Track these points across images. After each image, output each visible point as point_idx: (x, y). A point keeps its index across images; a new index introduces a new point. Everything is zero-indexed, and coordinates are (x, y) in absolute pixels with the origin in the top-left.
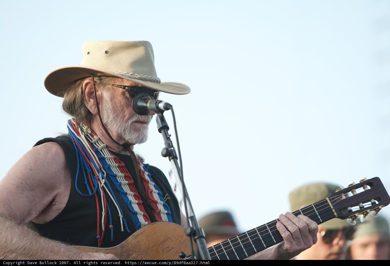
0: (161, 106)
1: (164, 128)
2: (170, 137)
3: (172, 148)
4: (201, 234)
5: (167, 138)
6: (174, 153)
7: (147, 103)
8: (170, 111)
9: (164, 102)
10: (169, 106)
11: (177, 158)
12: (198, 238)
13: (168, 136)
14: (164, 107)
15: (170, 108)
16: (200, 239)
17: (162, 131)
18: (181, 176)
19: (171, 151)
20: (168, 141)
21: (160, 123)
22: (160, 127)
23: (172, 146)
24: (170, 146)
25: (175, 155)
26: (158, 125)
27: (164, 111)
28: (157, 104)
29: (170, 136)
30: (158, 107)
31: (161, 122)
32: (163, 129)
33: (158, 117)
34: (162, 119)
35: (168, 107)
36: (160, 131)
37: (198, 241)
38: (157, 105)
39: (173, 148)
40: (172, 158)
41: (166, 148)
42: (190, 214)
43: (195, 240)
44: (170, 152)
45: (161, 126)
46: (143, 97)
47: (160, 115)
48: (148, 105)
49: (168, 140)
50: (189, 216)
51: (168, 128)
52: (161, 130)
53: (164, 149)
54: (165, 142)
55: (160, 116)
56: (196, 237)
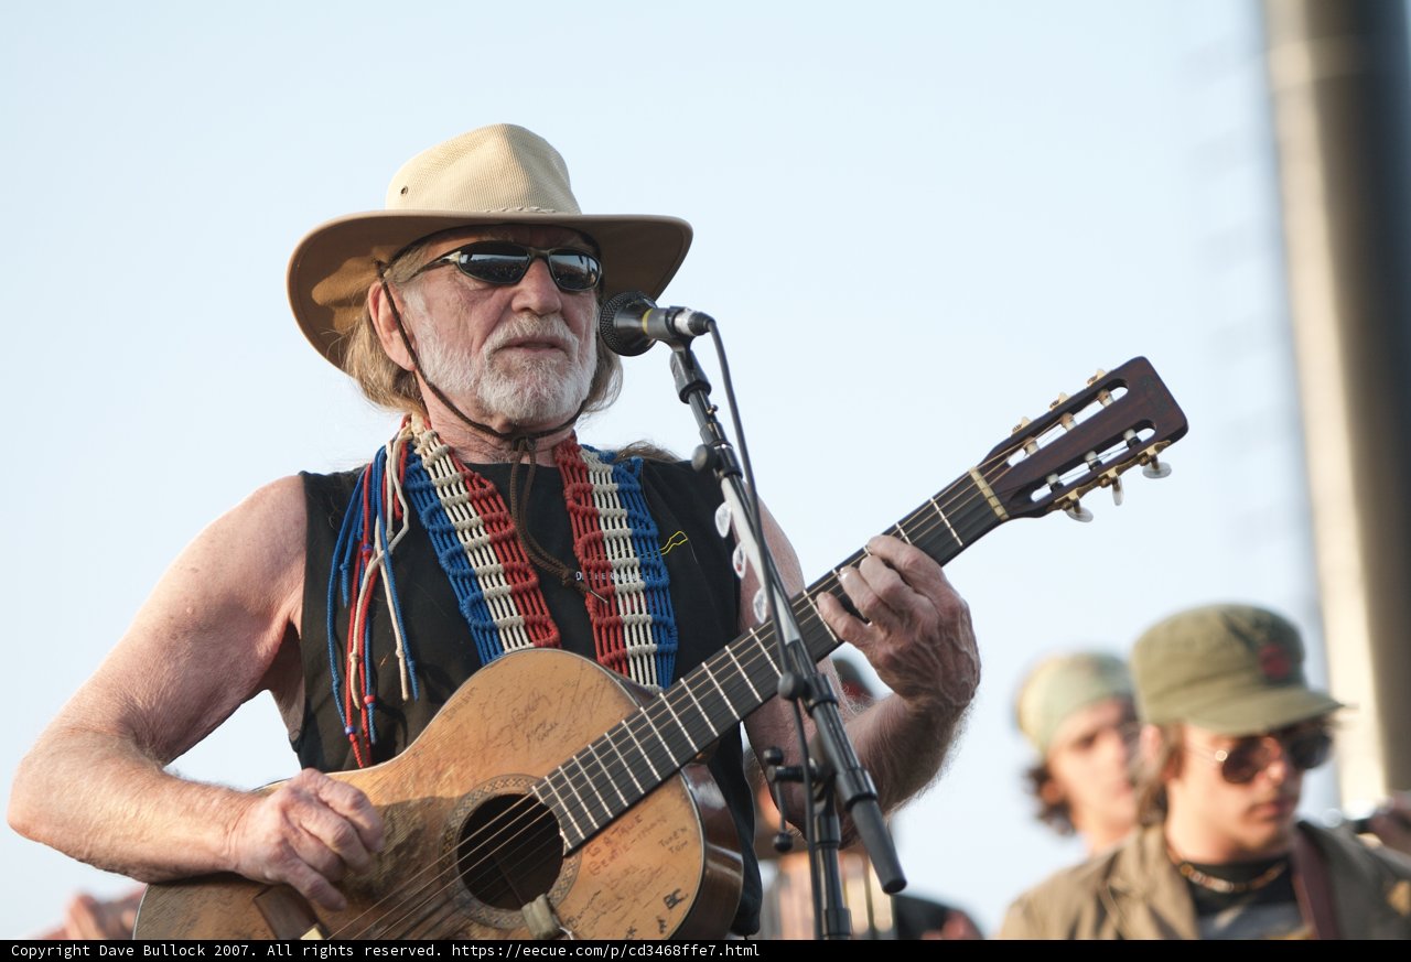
0: (682, 322)
1: (694, 388)
2: (716, 413)
3: (724, 446)
4: (826, 692)
5: (707, 416)
6: (730, 459)
7: (640, 317)
8: (708, 336)
9: (689, 310)
10: (705, 323)
11: (740, 475)
12: (816, 704)
13: (710, 412)
14: (690, 325)
15: (710, 327)
16: (822, 705)
17: (692, 397)
18: (754, 522)
19: (722, 456)
20: (710, 426)
21: (683, 373)
22: (683, 386)
23: (724, 440)
24: (718, 439)
25: (732, 464)
26: (679, 380)
27: (692, 338)
28: (670, 319)
29: (715, 409)
30: (672, 328)
31: (686, 371)
32: (692, 391)
33: (678, 358)
34: (689, 362)
35: (703, 324)
36: (684, 397)
37: (817, 711)
38: (670, 322)
39: (728, 444)
40: (726, 476)
41: (705, 445)
42: (791, 635)
43: (810, 712)
44: (718, 456)
45: (687, 382)
46: (629, 301)
47: (682, 349)
48: (644, 324)
49: (708, 422)
50: (787, 641)
51: (707, 388)
52: (688, 396)
53: (699, 448)
54: (702, 429)
55: (680, 354)
56: (812, 702)
